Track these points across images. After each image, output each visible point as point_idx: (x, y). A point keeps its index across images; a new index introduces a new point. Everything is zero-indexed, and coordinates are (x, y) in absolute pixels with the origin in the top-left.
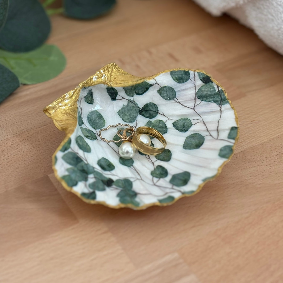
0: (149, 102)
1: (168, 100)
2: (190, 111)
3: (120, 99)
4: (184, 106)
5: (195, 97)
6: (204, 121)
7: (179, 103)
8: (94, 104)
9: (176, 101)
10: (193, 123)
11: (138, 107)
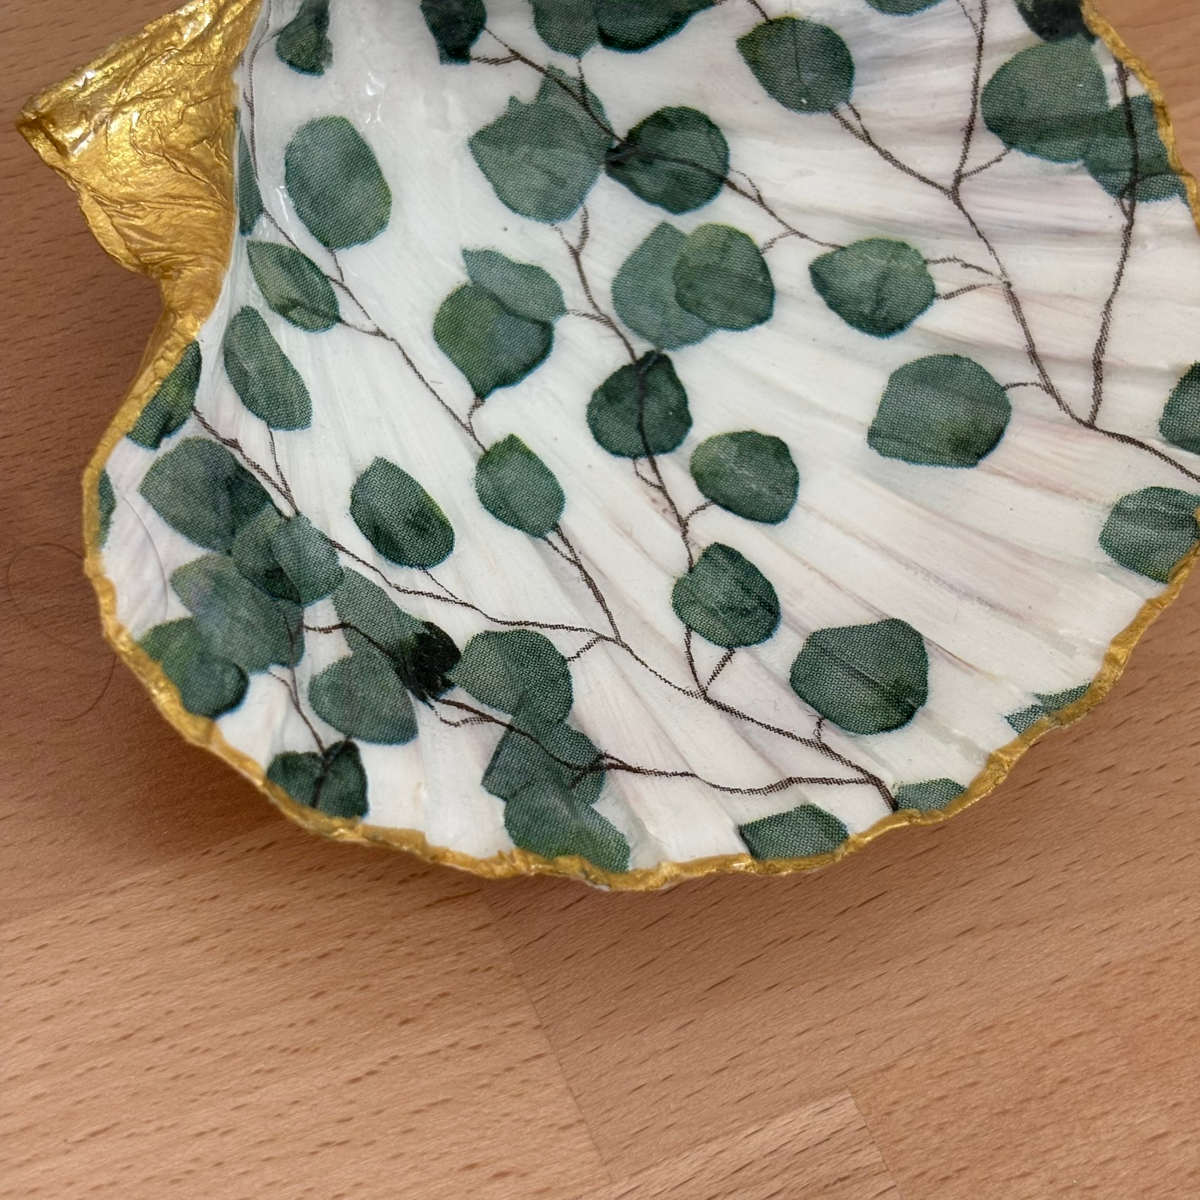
0: (674, 104)
1: (799, 108)
2: (935, 205)
3: (496, 62)
4: (896, 163)
5: (973, 117)
6: (1009, 285)
7: (866, 138)
8: (328, 72)
9: (847, 125)
10: (942, 287)
11: (605, 129)
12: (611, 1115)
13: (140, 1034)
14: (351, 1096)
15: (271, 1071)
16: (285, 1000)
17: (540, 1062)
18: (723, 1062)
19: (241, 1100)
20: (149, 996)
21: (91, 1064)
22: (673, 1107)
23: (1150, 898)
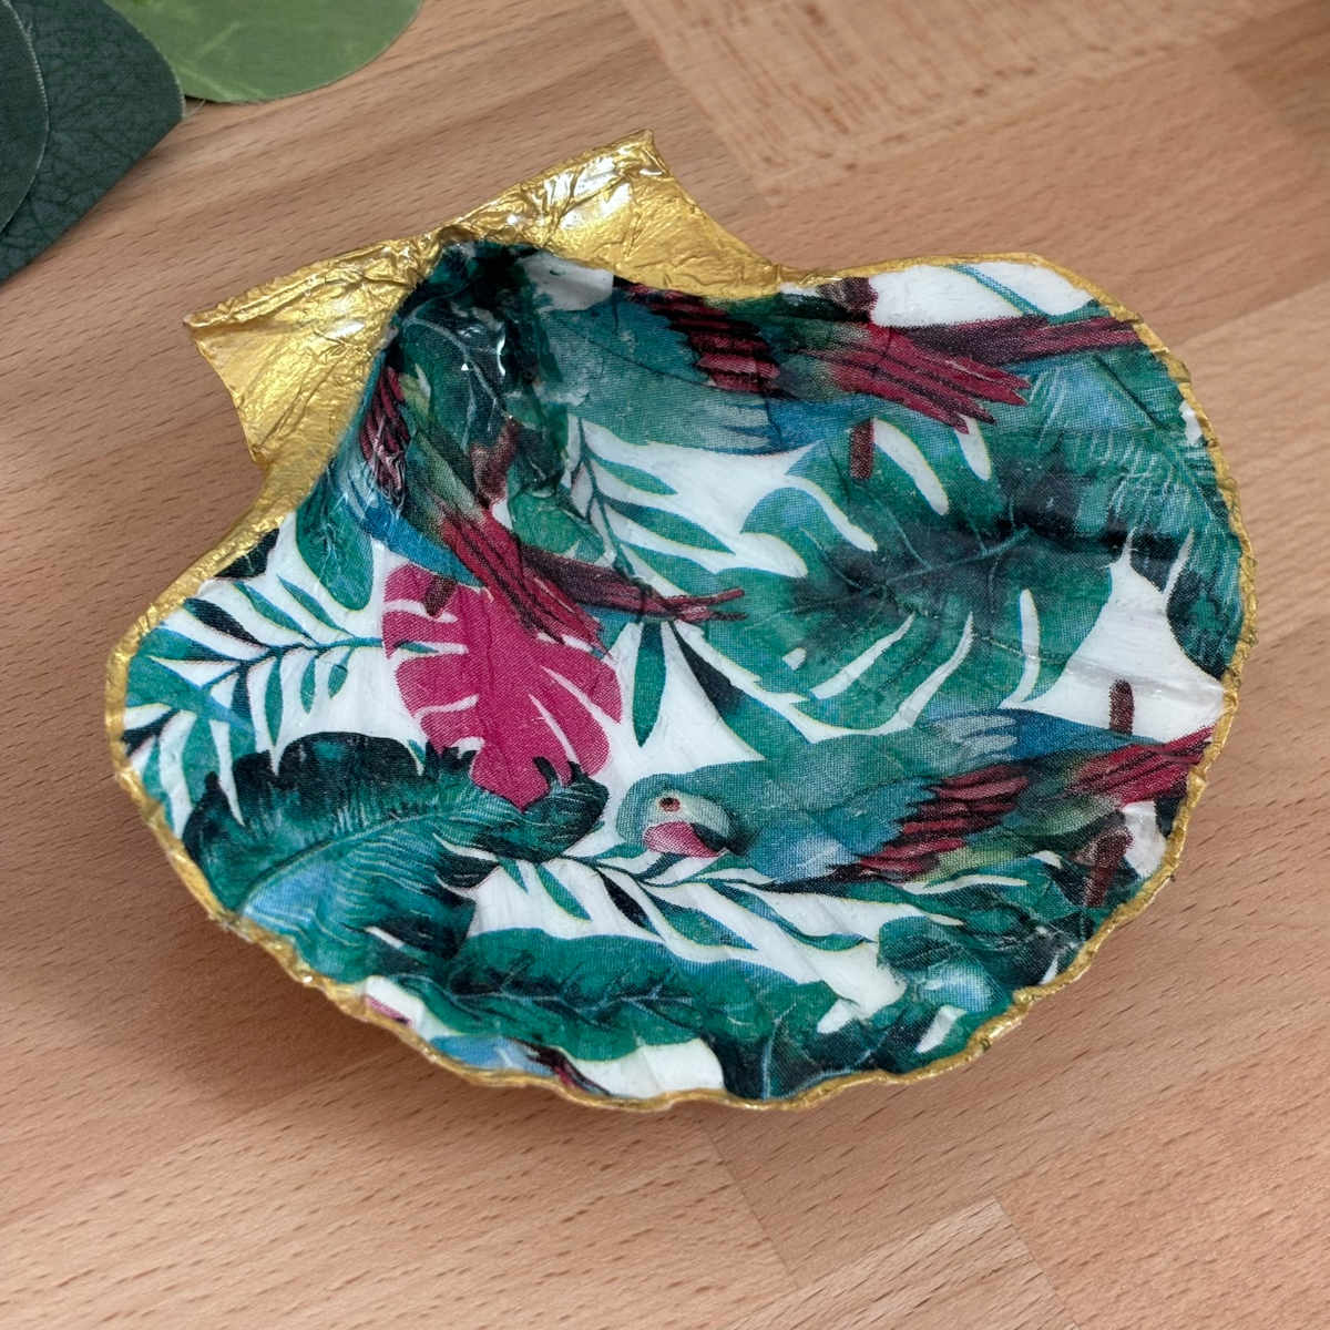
12: (792, 1232)
13: (381, 1194)
14: (567, 1233)
15: (495, 1217)
16: (501, 1156)
17: (726, 1193)
18: (883, 1180)
19: (473, 1243)
20: (383, 1163)
21: (341, 1223)
22: (844, 1221)
23: (1237, 1014)
